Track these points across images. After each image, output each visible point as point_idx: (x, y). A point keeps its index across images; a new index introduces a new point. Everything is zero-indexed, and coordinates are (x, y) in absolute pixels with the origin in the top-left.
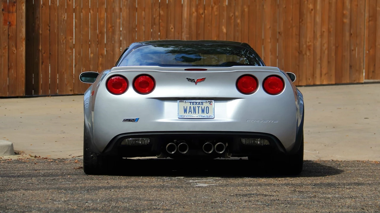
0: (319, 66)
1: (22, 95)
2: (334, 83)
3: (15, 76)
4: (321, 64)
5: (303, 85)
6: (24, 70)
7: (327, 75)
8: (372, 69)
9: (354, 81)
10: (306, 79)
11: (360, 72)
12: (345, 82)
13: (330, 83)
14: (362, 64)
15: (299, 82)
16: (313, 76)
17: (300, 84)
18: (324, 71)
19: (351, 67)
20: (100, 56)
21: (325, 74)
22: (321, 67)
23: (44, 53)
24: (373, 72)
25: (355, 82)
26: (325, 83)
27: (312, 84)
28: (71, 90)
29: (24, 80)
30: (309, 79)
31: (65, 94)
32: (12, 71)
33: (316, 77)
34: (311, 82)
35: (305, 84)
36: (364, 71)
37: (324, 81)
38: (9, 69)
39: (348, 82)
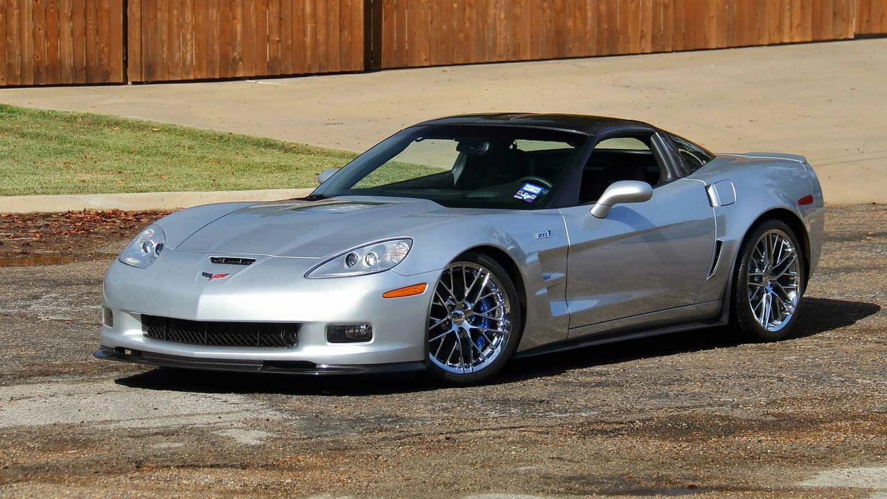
0: (787, 14)
1: (359, 69)
2: (810, 40)
3: (350, 40)
4: (790, 10)
5: (764, 43)
6: (362, 31)
7: (799, 28)
8: (866, 18)
9: (840, 36)
10: (769, 34)
11: (847, 21)
12: (826, 38)
13: (805, 40)
14: (852, 10)
15: (758, 38)
16: (780, 29)
17: (760, 43)
18: (796, 22)
19: (835, 14)
20: (468, 6)
21: (797, 26)
22: (791, 16)
23: (387, 4)
24: (867, 21)
25: (841, 38)
26: (796, 40)
27: (778, 42)
28: (426, 60)
29: (361, 46)
30: (774, 35)
31: (417, 65)
32: (346, 33)
33: (783, 32)
34: (776, 40)
35: (767, 43)
36: (854, 20)
37: (796, 36)
38: (341, 30)
39: (831, 37)
